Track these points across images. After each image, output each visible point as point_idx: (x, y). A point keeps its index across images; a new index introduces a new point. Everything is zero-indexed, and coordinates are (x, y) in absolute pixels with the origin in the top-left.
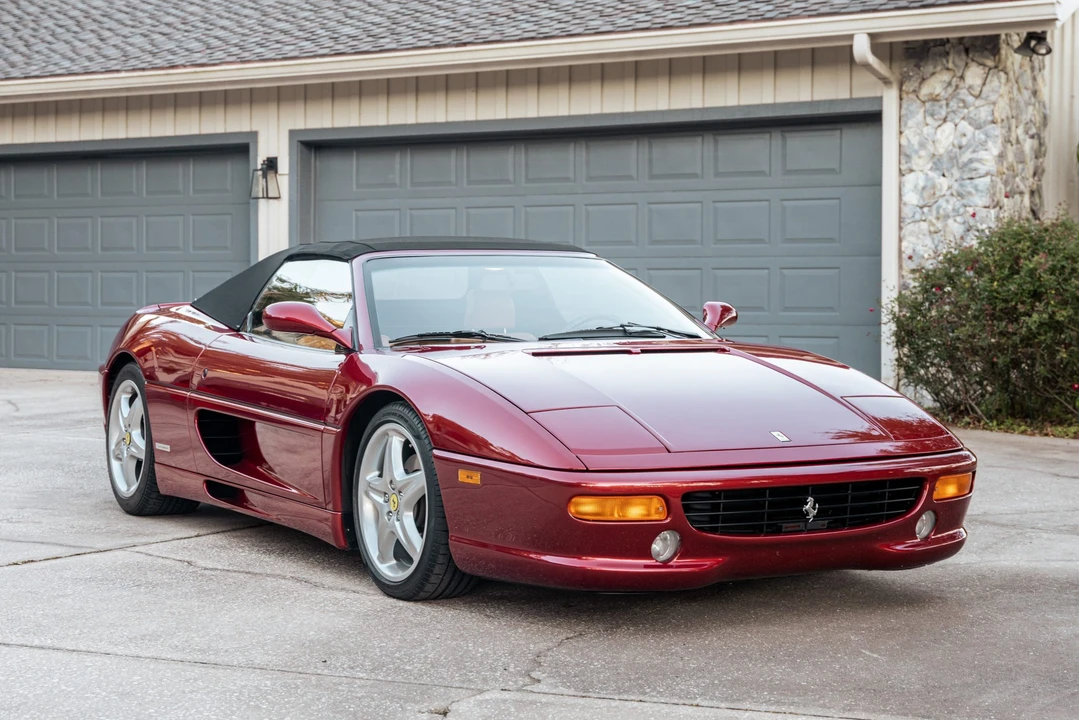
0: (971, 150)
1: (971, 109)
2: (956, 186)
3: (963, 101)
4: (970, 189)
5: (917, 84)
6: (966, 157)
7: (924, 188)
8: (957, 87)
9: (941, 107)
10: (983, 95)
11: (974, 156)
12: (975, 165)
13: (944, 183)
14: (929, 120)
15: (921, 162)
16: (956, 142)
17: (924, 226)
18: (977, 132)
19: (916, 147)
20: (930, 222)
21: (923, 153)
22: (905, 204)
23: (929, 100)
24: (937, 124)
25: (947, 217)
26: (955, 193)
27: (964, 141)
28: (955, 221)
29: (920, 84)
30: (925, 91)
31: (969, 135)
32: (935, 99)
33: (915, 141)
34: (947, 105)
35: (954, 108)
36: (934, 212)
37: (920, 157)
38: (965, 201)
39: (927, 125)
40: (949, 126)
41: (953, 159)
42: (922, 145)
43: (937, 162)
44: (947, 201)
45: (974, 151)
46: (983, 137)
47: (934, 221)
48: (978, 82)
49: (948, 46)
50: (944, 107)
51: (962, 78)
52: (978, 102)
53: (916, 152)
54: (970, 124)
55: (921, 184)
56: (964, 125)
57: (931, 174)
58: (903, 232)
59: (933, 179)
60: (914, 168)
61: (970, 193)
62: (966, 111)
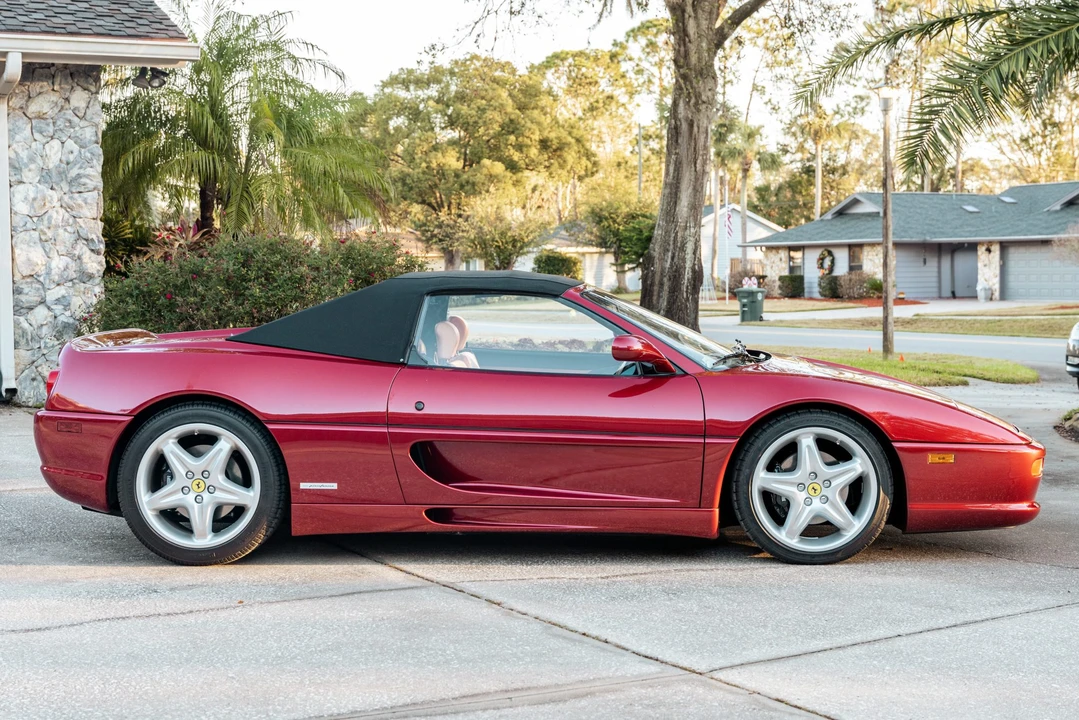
0: (78, 166)
1: (77, 129)
2: (66, 198)
3: (70, 121)
4: (80, 201)
5: (23, 102)
6: (74, 172)
7: (34, 199)
8: (62, 107)
9: (48, 125)
10: (88, 117)
11: (82, 171)
12: (83, 180)
13: (55, 195)
14: (37, 136)
15: (30, 174)
16: (64, 159)
17: (35, 235)
18: (83, 150)
19: (25, 161)
20: (42, 231)
21: (32, 166)
22: (16, 213)
23: (35, 118)
24: (45, 141)
25: (57, 226)
26: (64, 205)
27: (71, 158)
28: (65, 230)
29: (27, 101)
30: (33, 108)
31: (76, 153)
32: (41, 117)
33: (24, 155)
34: (54, 123)
35: (61, 127)
36: (46, 222)
37: (30, 170)
38: (74, 213)
39: (35, 140)
40: (56, 143)
41: (62, 174)
42: (32, 160)
43: (46, 177)
44: (57, 212)
45: (81, 168)
46: (89, 155)
47: (46, 230)
48: (83, 105)
49: (53, 69)
50: (51, 125)
51: (67, 100)
52: (83, 123)
53: (26, 165)
54: (75, 143)
55: (32, 195)
56: (70, 144)
57: (40, 187)
58: (14, 240)
59: (42, 191)
60: (25, 180)
61: (80, 206)
62: (72, 130)
